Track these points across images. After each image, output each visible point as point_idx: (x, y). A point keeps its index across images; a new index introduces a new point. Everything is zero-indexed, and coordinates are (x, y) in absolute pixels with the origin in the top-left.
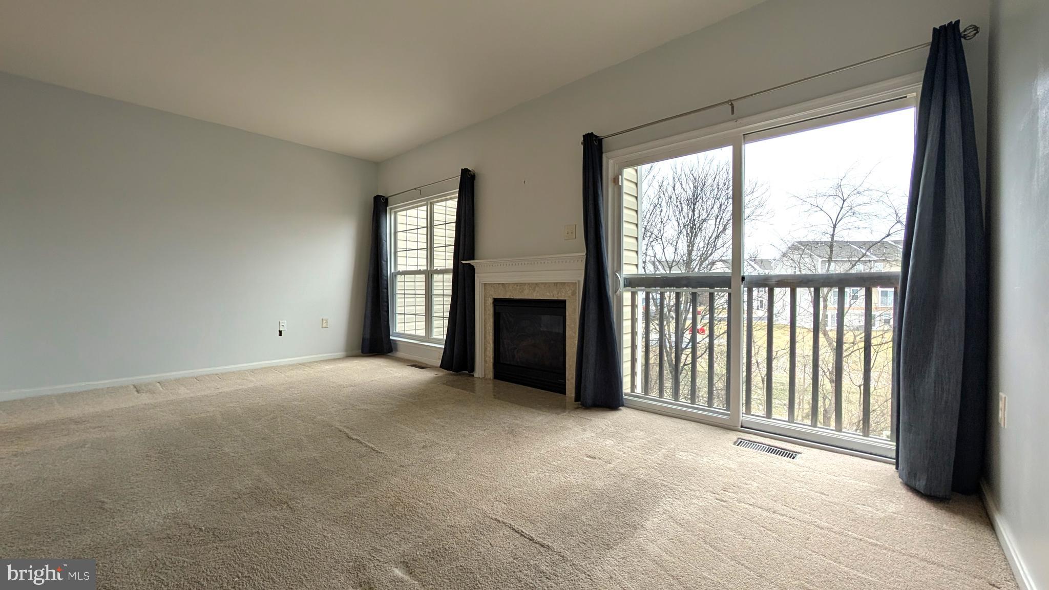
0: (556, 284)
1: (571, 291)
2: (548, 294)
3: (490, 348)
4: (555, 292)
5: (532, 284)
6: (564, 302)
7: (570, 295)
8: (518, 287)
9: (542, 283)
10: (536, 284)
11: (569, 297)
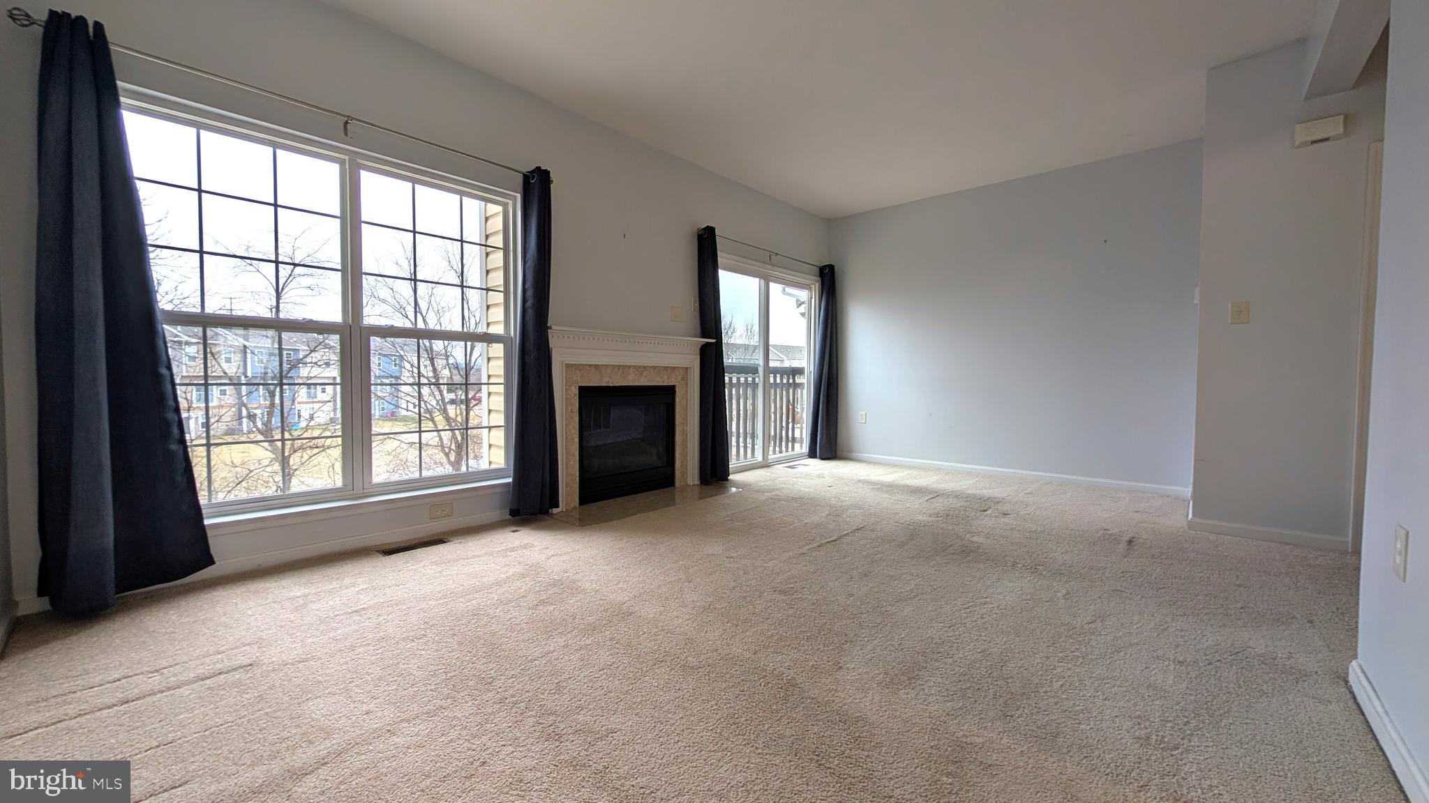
0: (666, 368)
1: (680, 376)
2: (658, 379)
3: (574, 461)
4: (666, 377)
5: (639, 367)
6: (674, 387)
7: (680, 380)
8: (620, 371)
9: (651, 367)
10: (644, 367)
11: (679, 382)
